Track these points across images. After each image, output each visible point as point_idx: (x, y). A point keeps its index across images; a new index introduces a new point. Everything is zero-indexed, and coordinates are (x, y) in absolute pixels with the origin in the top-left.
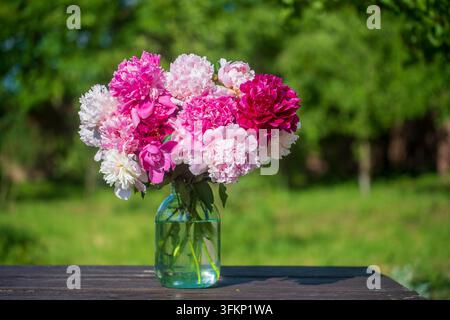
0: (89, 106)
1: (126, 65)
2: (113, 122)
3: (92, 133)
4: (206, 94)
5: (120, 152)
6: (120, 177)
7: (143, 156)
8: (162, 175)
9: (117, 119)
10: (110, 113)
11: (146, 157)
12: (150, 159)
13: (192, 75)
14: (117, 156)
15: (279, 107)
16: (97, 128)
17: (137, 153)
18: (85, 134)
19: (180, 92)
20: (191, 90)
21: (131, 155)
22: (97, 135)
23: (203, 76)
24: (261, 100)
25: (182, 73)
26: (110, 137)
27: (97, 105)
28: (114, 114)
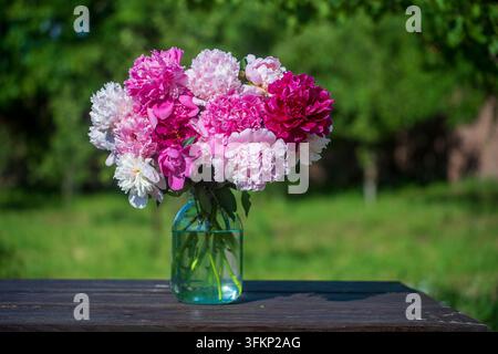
0: (102, 106)
1: (143, 60)
2: (128, 123)
3: (103, 135)
4: (232, 93)
5: (137, 156)
6: (137, 184)
7: (162, 161)
8: (182, 181)
9: (133, 121)
10: (125, 113)
11: (166, 161)
12: (170, 164)
13: (217, 73)
14: (133, 161)
15: (311, 110)
16: (110, 130)
17: (155, 157)
18: (97, 136)
19: (204, 91)
20: (216, 88)
21: (149, 160)
22: (110, 137)
23: (229, 73)
24: (292, 103)
25: (206, 70)
26: (125, 140)
27: (111, 105)
28: (129, 115)
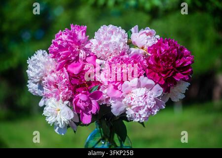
0: (34, 65)
1: (61, 34)
2: (52, 77)
3: (37, 86)
4: (123, 54)
5: (58, 100)
6: (58, 119)
7: (76, 102)
8: (90, 116)
9: (55, 75)
10: (50, 70)
11: (78, 103)
12: (82, 105)
13: (112, 41)
14: (56, 103)
15: (179, 63)
16: (40, 82)
17: (71, 100)
18: (32, 87)
19: (104, 53)
20: (112, 51)
21: (67, 102)
22: (41, 87)
23: (120, 41)
24: (165, 58)
25: (105, 39)
26: (50, 89)
27: (40, 65)
28: (53, 72)
